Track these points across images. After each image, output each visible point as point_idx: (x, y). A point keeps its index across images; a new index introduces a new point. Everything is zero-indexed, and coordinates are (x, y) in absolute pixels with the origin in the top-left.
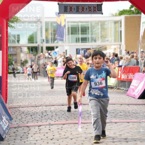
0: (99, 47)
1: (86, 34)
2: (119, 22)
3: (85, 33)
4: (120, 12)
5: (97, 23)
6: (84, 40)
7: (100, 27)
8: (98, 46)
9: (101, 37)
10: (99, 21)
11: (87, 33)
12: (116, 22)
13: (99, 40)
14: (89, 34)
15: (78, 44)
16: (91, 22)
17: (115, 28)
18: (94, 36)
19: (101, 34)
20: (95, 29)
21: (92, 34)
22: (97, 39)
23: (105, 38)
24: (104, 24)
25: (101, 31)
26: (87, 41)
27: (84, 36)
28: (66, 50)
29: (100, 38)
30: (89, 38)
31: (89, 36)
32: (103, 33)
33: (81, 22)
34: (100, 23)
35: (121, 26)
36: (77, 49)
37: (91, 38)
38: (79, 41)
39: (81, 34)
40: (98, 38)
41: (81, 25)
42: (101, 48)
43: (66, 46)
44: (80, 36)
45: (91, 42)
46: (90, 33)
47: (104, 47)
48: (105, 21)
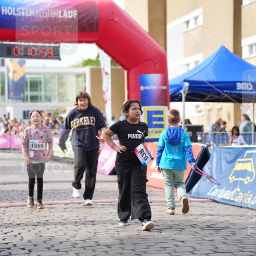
0: (55, 109)
1: (37, 90)
2: (83, 76)
3: (35, 89)
4: (85, 61)
5: (53, 75)
6: (34, 99)
7: (56, 81)
8: (54, 107)
9: (59, 95)
10: (55, 74)
11: (39, 88)
12: (78, 76)
13: (55, 99)
14: (41, 90)
15: (25, 104)
16: (45, 74)
17: (77, 83)
18: (48, 94)
19: (58, 91)
20: (49, 85)
21: (46, 91)
22: (52, 99)
23: (64, 96)
24: (62, 78)
25: (58, 88)
26: (39, 100)
27: (35, 93)
28: (9, 114)
29: (57, 96)
30: (41, 97)
31: (42, 93)
32: (61, 90)
33: (30, 74)
34: (56, 77)
35: (85, 81)
36: (24, 112)
37: (45, 96)
38: (27, 99)
39: (31, 90)
40: (55, 96)
41: (31, 78)
42: (57, 110)
43: (8, 106)
44: (29, 93)
45: (45, 101)
46: (43, 89)
47: (63, 109)
48: (63, 74)
